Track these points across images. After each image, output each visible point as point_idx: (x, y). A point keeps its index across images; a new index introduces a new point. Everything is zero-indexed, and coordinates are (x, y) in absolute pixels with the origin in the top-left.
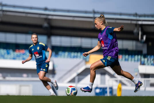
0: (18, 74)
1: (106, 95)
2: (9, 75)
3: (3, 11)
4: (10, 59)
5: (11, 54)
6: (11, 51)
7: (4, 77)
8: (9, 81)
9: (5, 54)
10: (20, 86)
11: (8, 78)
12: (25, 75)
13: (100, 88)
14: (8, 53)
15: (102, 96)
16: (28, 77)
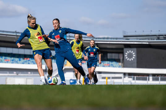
0: (25, 72)
1: (76, 84)
2: (20, 73)
3: (17, 36)
4: (21, 63)
5: (21, 61)
6: (22, 59)
7: (17, 74)
8: (20, 76)
9: (18, 61)
10: (27, 79)
11: (19, 75)
12: (29, 73)
13: (73, 80)
14: (20, 60)
15: (74, 84)
16: (31, 74)
